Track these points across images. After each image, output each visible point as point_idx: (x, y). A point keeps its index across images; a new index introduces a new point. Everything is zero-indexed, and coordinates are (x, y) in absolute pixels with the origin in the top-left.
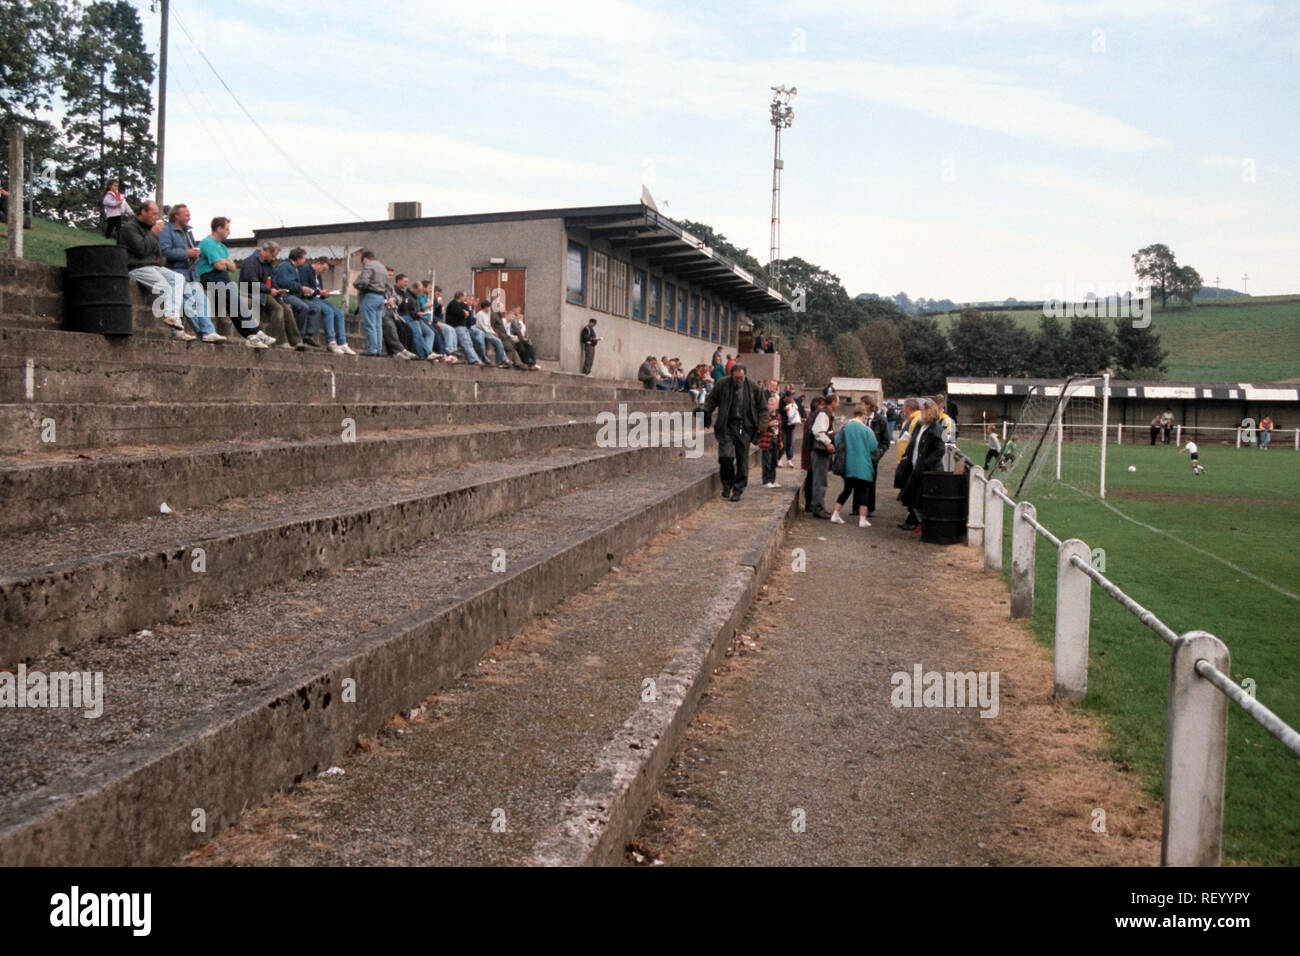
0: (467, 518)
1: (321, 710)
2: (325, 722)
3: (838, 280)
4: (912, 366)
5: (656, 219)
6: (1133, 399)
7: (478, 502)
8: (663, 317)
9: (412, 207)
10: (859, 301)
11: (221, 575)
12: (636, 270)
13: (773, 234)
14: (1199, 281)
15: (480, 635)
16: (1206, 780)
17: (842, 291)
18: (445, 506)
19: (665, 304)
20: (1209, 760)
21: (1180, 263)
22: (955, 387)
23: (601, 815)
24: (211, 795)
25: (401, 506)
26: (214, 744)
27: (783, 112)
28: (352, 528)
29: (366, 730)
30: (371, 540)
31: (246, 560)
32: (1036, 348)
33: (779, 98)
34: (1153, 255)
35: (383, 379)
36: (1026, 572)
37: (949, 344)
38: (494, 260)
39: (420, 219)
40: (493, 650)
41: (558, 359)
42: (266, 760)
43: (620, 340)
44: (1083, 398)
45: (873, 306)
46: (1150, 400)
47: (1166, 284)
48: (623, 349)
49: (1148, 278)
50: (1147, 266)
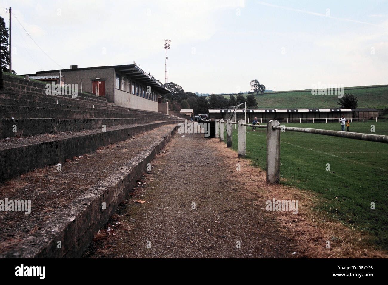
0: (92, 127)
1: (56, 149)
2: (57, 153)
3: (182, 87)
4: (200, 108)
5: (137, 68)
6: (251, 113)
7: (95, 123)
8: (140, 94)
9: (76, 66)
10: (187, 93)
11: (28, 128)
12: (132, 82)
13: (166, 75)
14: (265, 88)
15: (97, 144)
16: (276, 154)
17: (183, 90)
18: (86, 123)
19: (140, 90)
20: (276, 150)
21: (261, 84)
22: (210, 111)
23: (129, 169)
24: (26, 162)
25: (75, 120)
26: (27, 149)
27: (168, 46)
28: (63, 123)
29: (68, 158)
30: (68, 127)
31: (35, 126)
32: (229, 103)
33: (166, 42)
34: (254, 82)
35: (70, 102)
36: (230, 136)
37: (209, 102)
38: (97, 79)
39: (78, 69)
40: (100, 148)
41: (114, 103)
42: (41, 158)
43: (129, 99)
44: (239, 113)
45: (191, 94)
46: (255, 113)
47: (258, 88)
48: (130, 100)
49: (253, 87)
50: (253, 85)
